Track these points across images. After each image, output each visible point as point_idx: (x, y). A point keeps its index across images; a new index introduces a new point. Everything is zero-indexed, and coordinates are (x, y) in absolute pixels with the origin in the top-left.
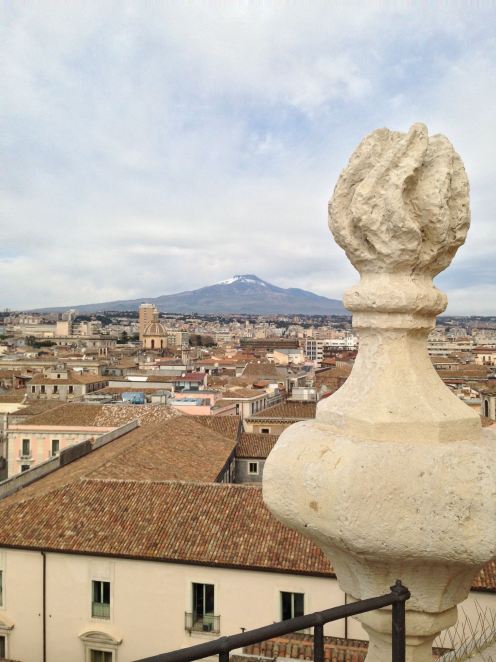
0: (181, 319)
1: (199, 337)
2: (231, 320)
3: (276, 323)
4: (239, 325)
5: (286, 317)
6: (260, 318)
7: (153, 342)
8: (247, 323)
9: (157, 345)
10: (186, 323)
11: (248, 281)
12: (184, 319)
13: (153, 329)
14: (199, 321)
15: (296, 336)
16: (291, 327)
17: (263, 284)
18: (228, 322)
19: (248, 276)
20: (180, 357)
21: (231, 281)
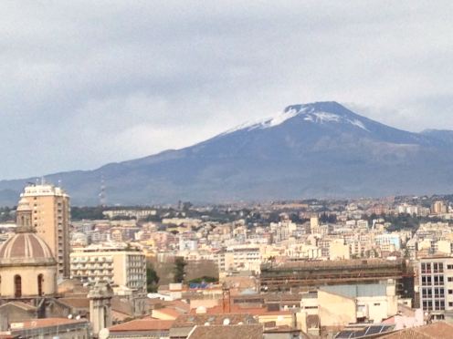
0: (149, 219)
1: (180, 263)
2: (275, 218)
3: (387, 218)
4: (292, 227)
5: (414, 203)
6: (350, 208)
7: (18, 279)
8: (314, 221)
9: (29, 288)
10: (163, 228)
11: (321, 116)
12: (157, 219)
13: (18, 251)
14: (195, 222)
15: (432, 250)
16: (424, 228)
17: (358, 123)
18: (265, 223)
19: (320, 106)
20: (86, 315)
21: (278, 118)
